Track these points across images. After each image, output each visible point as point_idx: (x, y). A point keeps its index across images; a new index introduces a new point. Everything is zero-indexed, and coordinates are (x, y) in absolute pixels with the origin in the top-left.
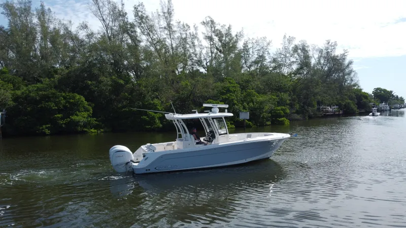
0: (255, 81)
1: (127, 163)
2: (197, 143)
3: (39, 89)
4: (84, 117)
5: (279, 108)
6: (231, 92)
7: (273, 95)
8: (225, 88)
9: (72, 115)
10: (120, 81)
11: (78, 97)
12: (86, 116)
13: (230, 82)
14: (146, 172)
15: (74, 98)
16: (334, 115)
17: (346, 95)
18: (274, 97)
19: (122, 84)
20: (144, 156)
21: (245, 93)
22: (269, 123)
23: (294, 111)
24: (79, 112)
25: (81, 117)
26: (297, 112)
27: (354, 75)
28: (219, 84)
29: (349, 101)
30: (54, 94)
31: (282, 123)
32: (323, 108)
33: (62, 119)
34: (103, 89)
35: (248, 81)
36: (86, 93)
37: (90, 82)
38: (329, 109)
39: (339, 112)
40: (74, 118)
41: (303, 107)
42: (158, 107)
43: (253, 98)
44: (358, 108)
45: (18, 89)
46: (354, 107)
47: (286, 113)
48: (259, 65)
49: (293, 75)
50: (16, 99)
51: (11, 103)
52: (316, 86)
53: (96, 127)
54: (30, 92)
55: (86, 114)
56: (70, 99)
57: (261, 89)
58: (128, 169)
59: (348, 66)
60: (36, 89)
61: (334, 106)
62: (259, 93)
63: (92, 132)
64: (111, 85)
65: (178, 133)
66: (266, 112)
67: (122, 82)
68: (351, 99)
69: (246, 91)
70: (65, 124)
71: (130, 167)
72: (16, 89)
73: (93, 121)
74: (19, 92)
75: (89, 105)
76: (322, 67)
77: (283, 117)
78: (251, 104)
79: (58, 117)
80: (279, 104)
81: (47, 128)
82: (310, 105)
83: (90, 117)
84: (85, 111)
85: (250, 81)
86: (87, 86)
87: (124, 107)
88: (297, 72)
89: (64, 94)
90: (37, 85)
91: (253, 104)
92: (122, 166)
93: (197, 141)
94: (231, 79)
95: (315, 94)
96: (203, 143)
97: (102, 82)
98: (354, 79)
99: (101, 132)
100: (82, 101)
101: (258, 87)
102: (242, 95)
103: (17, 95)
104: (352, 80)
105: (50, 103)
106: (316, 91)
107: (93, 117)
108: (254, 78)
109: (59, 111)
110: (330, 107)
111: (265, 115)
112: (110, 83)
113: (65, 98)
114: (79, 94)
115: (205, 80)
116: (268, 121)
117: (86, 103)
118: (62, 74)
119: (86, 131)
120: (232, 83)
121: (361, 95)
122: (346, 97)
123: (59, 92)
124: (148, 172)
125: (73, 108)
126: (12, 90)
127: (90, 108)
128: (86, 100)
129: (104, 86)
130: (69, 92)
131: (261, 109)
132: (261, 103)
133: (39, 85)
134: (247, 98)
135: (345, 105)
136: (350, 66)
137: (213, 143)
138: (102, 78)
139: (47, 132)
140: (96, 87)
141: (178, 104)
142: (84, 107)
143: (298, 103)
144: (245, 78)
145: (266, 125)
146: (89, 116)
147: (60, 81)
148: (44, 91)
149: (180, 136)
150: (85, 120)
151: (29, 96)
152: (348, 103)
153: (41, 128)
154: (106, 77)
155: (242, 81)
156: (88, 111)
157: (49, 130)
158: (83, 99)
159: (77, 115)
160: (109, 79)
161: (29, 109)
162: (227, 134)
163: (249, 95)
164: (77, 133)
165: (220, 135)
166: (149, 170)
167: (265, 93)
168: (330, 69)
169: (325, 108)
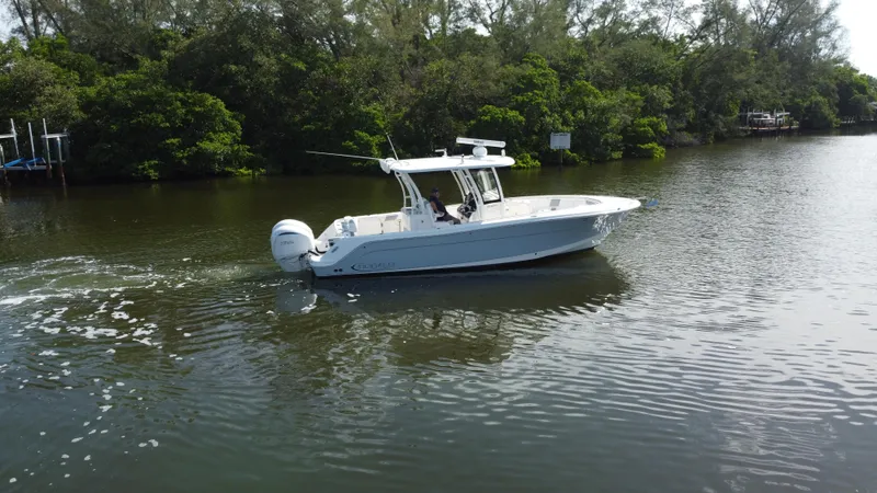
0: (595, 57)
1: (302, 256)
2: (439, 219)
3: (130, 85)
4: (225, 145)
5: (645, 121)
6: (535, 86)
7: (634, 91)
8: (524, 77)
9: (201, 138)
10: (295, 64)
11: (210, 100)
12: (228, 141)
13: (535, 66)
14: (335, 274)
15: (201, 102)
16: (776, 132)
17: (814, 84)
18: (634, 96)
19: (301, 70)
20: (332, 244)
21: (568, 89)
22: (617, 155)
23: (683, 125)
24: (215, 132)
25: (218, 144)
26: (690, 128)
27: (841, 36)
28: (510, 68)
29: (820, 98)
30: (160, 95)
31: (649, 155)
32: (753, 116)
33: (181, 147)
34: (262, 83)
35: (577, 61)
36: (227, 92)
37: (233, 68)
38: (769, 118)
39: (791, 124)
40: (206, 145)
41: (706, 115)
42: (378, 122)
43: (585, 99)
44: (838, 116)
45: (90, 83)
46: (829, 113)
47: (661, 132)
48: (609, 19)
49: (688, 40)
50: (87, 105)
51: (78, 114)
52: (738, 66)
53: (250, 164)
54: (114, 91)
55: (227, 137)
56: (194, 104)
57: (605, 77)
58: (305, 266)
59: (827, 13)
60: (123, 84)
61: (779, 110)
62: (601, 87)
63: (243, 175)
64: (279, 73)
65: (405, 197)
66: (612, 130)
67: (301, 66)
68: (825, 92)
69: (571, 83)
70: (187, 158)
71: (308, 262)
72: (87, 85)
73: (245, 151)
74: (91, 91)
75: (234, 117)
76: (764, 19)
77: (653, 140)
78: (581, 115)
79: (173, 144)
80: (645, 112)
81: (151, 167)
82: (723, 110)
83: (239, 143)
84: (226, 131)
85: (583, 61)
86: (228, 78)
87: (306, 121)
88: (698, 34)
89: (180, 95)
90: (128, 76)
91: (585, 115)
92: (294, 260)
93: (438, 215)
94: (537, 58)
95: (735, 86)
96: (451, 218)
97: (260, 66)
98: (839, 44)
99: (261, 175)
100: (220, 111)
101: (599, 73)
102: (563, 93)
103: (88, 96)
104: (834, 47)
105: (154, 115)
106: (738, 77)
107: (242, 143)
108: (594, 50)
109: (175, 132)
110: (772, 114)
111: (611, 137)
112: (275, 68)
113: (184, 103)
114: (212, 94)
115: (480, 59)
116: (618, 149)
117: (227, 113)
118: (177, 48)
119: (231, 173)
120: (541, 67)
121: (852, 84)
122: (814, 88)
123: (172, 91)
124: (338, 273)
125: (201, 124)
126: (79, 85)
127: (236, 124)
128: (226, 108)
129: (264, 75)
130: (193, 89)
131: (602, 124)
132: (603, 111)
133: (130, 75)
134: (574, 100)
135: (808, 109)
136: (833, 13)
137: (471, 219)
138: (260, 58)
139: (153, 174)
140: (247, 77)
141: (421, 115)
142: (223, 121)
143: (694, 107)
144: (572, 53)
145: (612, 160)
146: (235, 141)
147: (173, 64)
148: (141, 89)
149: (409, 203)
150: (227, 149)
151: (113, 100)
152: (817, 103)
153: (140, 167)
154: (268, 55)
155: (565, 61)
156: (233, 130)
157: (155, 171)
158: (221, 104)
159: (211, 140)
160: (273, 61)
161: (114, 127)
162: (499, 200)
163: (578, 92)
164: (213, 175)
165: (485, 203)
166: (341, 270)
167: (614, 88)
168: (782, 23)
169: (760, 116)
